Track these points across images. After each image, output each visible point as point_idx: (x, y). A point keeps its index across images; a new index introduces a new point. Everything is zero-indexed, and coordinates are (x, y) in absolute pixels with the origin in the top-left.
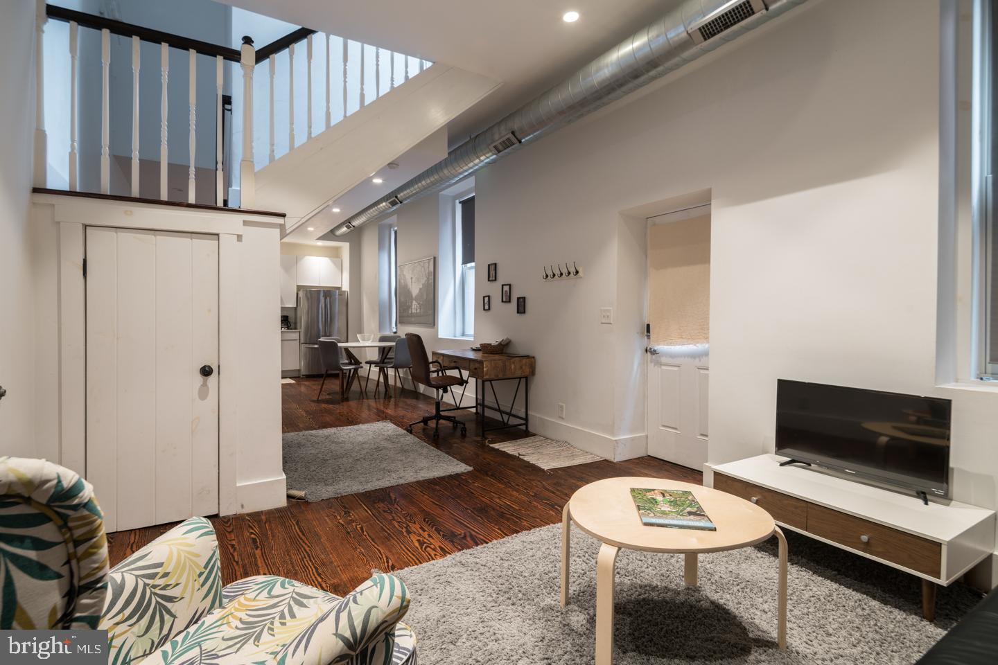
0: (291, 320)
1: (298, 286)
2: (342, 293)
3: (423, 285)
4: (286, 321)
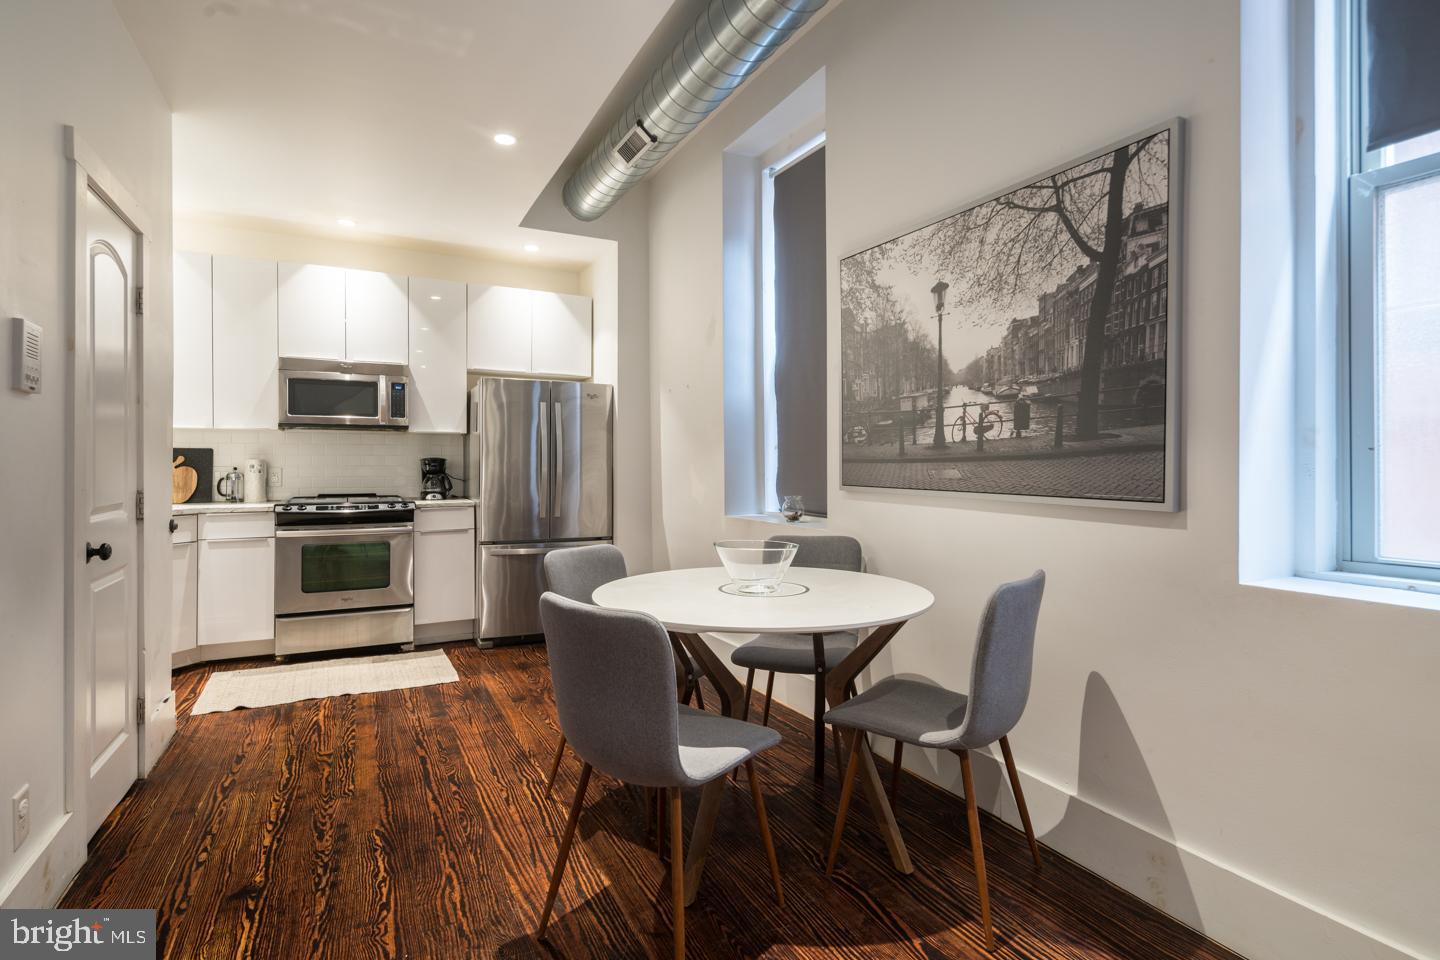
0: (454, 471)
1: (470, 373)
2: (593, 392)
3: (1043, 299)
4: (437, 475)
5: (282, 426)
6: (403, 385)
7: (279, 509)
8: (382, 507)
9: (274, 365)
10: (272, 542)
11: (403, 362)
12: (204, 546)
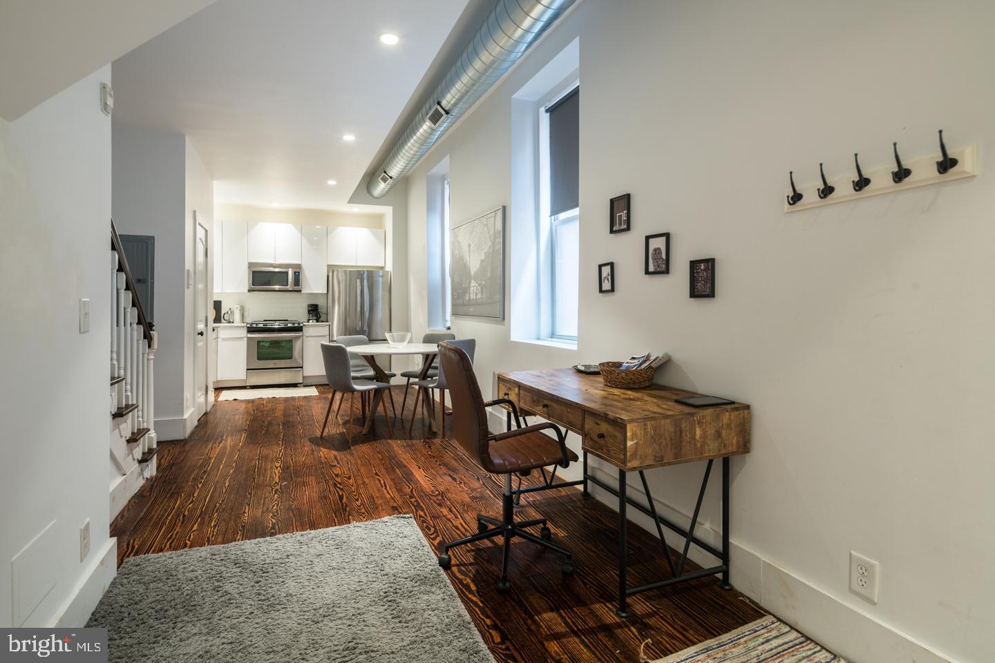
0: (322, 310)
1: (328, 266)
2: (384, 275)
4: (315, 312)
5: (249, 291)
6: (299, 273)
7: (248, 325)
8: (289, 325)
9: (246, 265)
10: (246, 339)
11: (299, 263)
12: (220, 340)
